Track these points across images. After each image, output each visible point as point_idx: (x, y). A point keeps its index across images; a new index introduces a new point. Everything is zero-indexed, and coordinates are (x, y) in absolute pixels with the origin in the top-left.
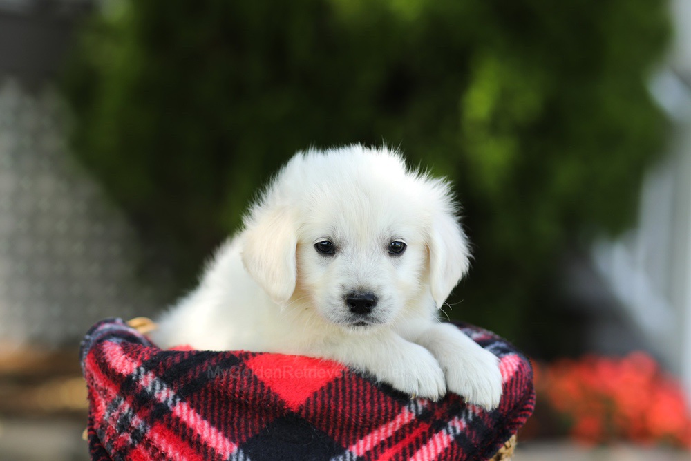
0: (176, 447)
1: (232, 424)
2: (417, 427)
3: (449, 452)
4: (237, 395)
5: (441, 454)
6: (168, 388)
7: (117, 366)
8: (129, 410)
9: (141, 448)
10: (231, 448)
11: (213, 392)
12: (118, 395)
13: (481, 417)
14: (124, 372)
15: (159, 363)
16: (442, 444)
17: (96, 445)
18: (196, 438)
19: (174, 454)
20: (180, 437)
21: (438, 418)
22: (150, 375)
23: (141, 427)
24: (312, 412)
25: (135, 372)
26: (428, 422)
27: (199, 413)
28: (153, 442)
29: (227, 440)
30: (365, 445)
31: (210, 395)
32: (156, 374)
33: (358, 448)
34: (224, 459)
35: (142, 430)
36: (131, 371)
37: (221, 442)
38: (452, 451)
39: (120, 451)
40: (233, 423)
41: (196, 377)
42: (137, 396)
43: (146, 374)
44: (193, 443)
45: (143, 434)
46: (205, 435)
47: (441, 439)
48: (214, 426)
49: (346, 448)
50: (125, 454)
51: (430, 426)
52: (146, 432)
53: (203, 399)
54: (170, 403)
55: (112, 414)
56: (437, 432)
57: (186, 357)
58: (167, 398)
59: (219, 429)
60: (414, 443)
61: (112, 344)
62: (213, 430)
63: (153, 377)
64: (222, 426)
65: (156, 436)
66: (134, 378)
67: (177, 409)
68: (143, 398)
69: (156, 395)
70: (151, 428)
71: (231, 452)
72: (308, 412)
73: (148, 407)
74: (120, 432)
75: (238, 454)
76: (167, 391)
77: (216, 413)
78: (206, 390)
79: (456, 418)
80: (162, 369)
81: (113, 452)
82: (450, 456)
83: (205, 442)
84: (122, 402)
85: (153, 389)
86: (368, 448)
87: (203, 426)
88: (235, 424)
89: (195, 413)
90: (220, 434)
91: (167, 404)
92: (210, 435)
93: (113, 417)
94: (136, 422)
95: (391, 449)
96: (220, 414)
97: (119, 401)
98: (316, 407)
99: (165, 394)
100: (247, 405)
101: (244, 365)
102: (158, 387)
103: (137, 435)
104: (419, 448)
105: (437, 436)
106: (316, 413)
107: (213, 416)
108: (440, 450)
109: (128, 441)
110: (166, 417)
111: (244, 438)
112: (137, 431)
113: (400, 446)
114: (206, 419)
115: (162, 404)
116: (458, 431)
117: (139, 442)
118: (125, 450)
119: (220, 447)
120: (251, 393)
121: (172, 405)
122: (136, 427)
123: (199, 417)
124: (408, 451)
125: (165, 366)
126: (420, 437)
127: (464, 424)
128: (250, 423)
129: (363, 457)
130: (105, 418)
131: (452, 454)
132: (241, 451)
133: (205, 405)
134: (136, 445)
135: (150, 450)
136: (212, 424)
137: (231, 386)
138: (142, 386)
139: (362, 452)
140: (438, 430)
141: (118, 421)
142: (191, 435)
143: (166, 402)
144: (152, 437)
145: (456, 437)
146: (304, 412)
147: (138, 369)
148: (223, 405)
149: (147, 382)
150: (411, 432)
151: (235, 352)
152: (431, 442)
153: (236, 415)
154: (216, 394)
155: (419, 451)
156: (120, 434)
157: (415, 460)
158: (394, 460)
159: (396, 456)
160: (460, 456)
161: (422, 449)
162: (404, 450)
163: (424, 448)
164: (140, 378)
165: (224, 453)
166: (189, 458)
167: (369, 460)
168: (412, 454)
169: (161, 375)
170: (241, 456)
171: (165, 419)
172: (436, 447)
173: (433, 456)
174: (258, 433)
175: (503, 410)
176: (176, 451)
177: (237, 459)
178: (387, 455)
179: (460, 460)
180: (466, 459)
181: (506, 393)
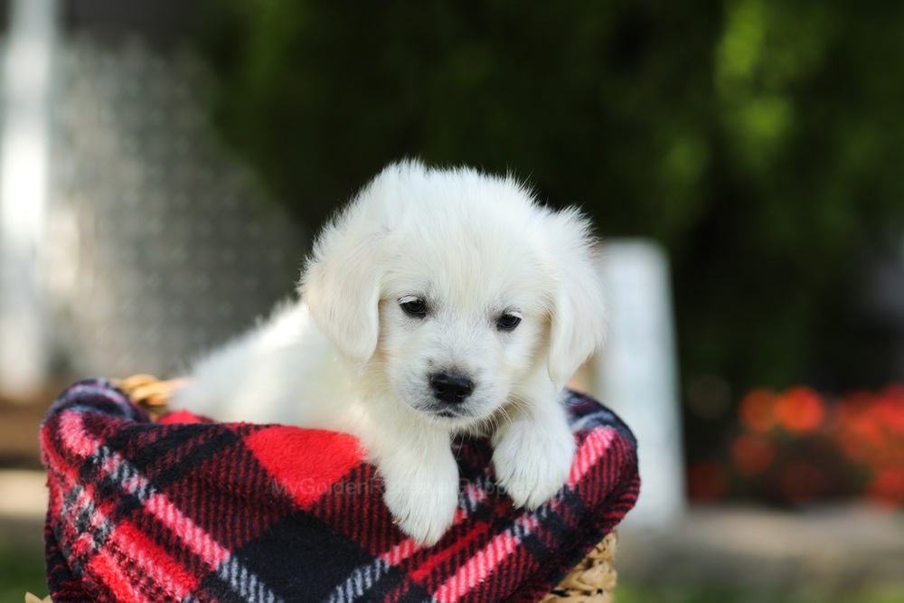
0: (148, 553)
1: (223, 523)
2: (471, 529)
3: (514, 560)
4: (230, 487)
5: (502, 562)
6: (139, 474)
7: (74, 445)
8: (90, 503)
9: (104, 553)
10: (222, 554)
11: (199, 481)
12: (77, 483)
13: (558, 513)
14: (82, 452)
15: (127, 441)
16: (504, 548)
17: (53, 548)
18: (174, 541)
19: (147, 562)
20: (154, 540)
21: (501, 515)
22: (117, 457)
24: (329, 511)
25: (97, 453)
26: (487, 522)
27: (180, 509)
28: (118, 547)
29: (216, 544)
30: (402, 551)
31: (195, 485)
32: (124, 456)
33: (392, 556)
34: (212, 570)
35: (105, 530)
36: (91, 451)
37: (208, 547)
38: (518, 558)
39: (79, 558)
40: (225, 522)
41: (177, 460)
42: (99, 485)
43: (111, 455)
44: (171, 548)
45: (107, 536)
46: (188, 538)
47: (504, 541)
48: (199, 526)
49: (377, 556)
50: (87, 562)
51: (490, 525)
52: (110, 533)
53: (186, 490)
54: (141, 494)
55: (70, 508)
56: (498, 533)
57: (164, 434)
58: (138, 488)
59: (206, 530)
60: (468, 550)
61: (72, 415)
62: (199, 531)
63: (120, 460)
64: (211, 526)
65: (123, 539)
66: (95, 461)
67: (151, 502)
68: (106, 487)
69: (124, 484)
70: (116, 528)
71: (221, 560)
72: (323, 512)
73: (112, 500)
74: (80, 532)
75: (230, 563)
76: (139, 479)
77: (203, 509)
78: (190, 479)
79: (526, 514)
80: (132, 449)
81: (71, 558)
82: (515, 565)
83: (187, 546)
84: (82, 493)
85: (120, 475)
86: (406, 555)
87: (184, 526)
88: (228, 524)
89: (174, 508)
90: (207, 536)
91: (137, 496)
92: (194, 537)
93: (70, 512)
94: (98, 520)
95: (435, 557)
96: (208, 510)
97: (78, 491)
98: (333, 505)
99: (135, 483)
100: (243, 500)
101: (243, 444)
102: (126, 474)
103: (99, 536)
104: (473, 554)
105: (498, 539)
106: (334, 513)
107: (198, 513)
108: (501, 556)
109: (90, 545)
110: (135, 513)
111: (239, 542)
112: (99, 531)
113: (448, 553)
114: (189, 516)
115: (130, 495)
116: (527, 532)
117: (102, 545)
118: (86, 556)
119: (207, 553)
120: (249, 483)
121: (143, 497)
122: (99, 527)
123: (179, 514)
124: (458, 558)
125: (135, 446)
126: (476, 540)
127: (535, 522)
128: (247, 523)
129: (398, 567)
130: (62, 513)
131: (518, 562)
132: (235, 560)
133: (189, 498)
134: (100, 550)
135: (116, 557)
136: (197, 523)
137: (223, 475)
138: (105, 471)
139: (397, 560)
140: (500, 531)
141: (77, 518)
142: (169, 538)
143: (136, 493)
144: (118, 541)
145: (524, 539)
146: (317, 512)
147: (101, 449)
148: (213, 498)
149: (111, 466)
150: (464, 534)
151: (232, 424)
152: (490, 546)
153: (230, 511)
154: (203, 484)
155: (473, 559)
156: (79, 535)
157: (468, 570)
158: (438, 569)
159: (442, 565)
160: (530, 566)
161: (477, 556)
162: (453, 557)
163: (480, 554)
164: (103, 461)
165: (212, 561)
166: (165, 567)
167: (406, 570)
168: (463, 562)
169: (131, 457)
170: (235, 565)
171: (134, 516)
172: (496, 553)
173: (491, 564)
174: (258, 536)
175: (590, 503)
176: (148, 559)
177: (230, 570)
178: (429, 564)
179: (531, 572)
180: (539, 569)
181: (594, 479)
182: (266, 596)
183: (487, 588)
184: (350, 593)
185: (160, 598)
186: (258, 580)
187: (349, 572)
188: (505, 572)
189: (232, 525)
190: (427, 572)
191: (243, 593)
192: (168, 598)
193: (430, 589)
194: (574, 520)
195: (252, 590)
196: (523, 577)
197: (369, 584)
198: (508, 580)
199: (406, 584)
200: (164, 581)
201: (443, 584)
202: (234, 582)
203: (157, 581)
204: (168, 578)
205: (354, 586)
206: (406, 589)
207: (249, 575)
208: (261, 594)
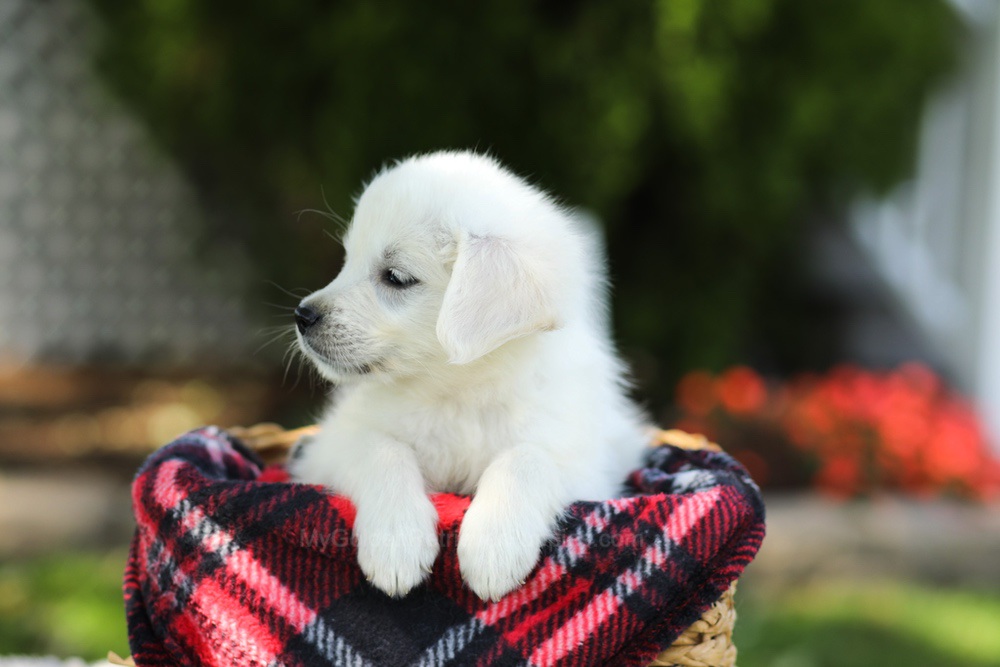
0: (231, 614)
1: (311, 580)
2: (572, 586)
3: (616, 621)
5: (603, 624)
6: (221, 530)
8: (171, 560)
9: (187, 613)
10: (307, 616)
12: (157, 537)
13: (663, 570)
15: (209, 496)
16: (605, 609)
17: (137, 604)
18: (259, 602)
19: (230, 623)
20: (237, 600)
21: (602, 572)
22: (197, 512)
23: (185, 585)
25: (177, 506)
26: (588, 578)
27: (264, 566)
28: (200, 607)
29: (301, 605)
30: (499, 610)
32: (205, 512)
33: (489, 614)
34: (297, 632)
35: (186, 589)
36: (172, 505)
37: (293, 608)
38: (620, 619)
39: (161, 618)
40: (313, 578)
41: (259, 519)
42: (179, 542)
43: (191, 510)
44: (255, 609)
45: (188, 595)
46: (272, 599)
47: (604, 601)
48: (284, 585)
49: (472, 615)
50: (169, 622)
51: (592, 583)
52: (191, 592)
53: (270, 545)
54: (224, 552)
55: (153, 565)
56: (600, 592)
57: (247, 490)
58: (221, 545)
59: (291, 589)
60: (567, 610)
62: (284, 591)
63: (201, 516)
64: (297, 584)
65: (205, 599)
66: (175, 515)
67: (235, 559)
68: (186, 545)
69: (205, 541)
70: (198, 588)
71: (307, 622)
73: (194, 558)
74: (164, 590)
75: (316, 626)
76: (221, 536)
77: (289, 565)
78: (274, 536)
79: (629, 571)
80: (212, 504)
81: (152, 617)
82: (616, 627)
83: (271, 608)
84: (162, 549)
85: (202, 532)
86: (503, 614)
87: (269, 585)
88: (315, 580)
89: (259, 566)
91: (219, 554)
92: (279, 598)
93: (153, 568)
94: (179, 578)
95: (534, 617)
96: (294, 566)
97: (159, 546)
99: (217, 540)
101: (326, 502)
102: (207, 530)
103: (182, 596)
104: (572, 615)
105: (599, 599)
107: (284, 570)
108: (601, 617)
109: (172, 604)
110: (218, 572)
111: (327, 601)
112: (181, 590)
113: (546, 613)
114: (275, 574)
115: (212, 554)
116: (629, 591)
117: (185, 605)
119: (292, 615)
120: (334, 544)
121: (226, 555)
122: (179, 585)
123: (264, 572)
124: (556, 620)
125: (216, 502)
126: (577, 600)
127: (639, 581)
128: (337, 578)
129: (494, 626)
131: (620, 624)
132: (321, 621)
133: (274, 553)
134: (183, 609)
135: (197, 618)
136: (283, 581)
137: (305, 535)
138: (186, 527)
139: (493, 620)
140: (601, 590)
141: (159, 576)
142: (253, 599)
143: (219, 551)
144: (199, 600)
145: (627, 599)
147: (181, 503)
148: (299, 553)
149: (192, 523)
150: (564, 592)
152: (590, 607)
153: (317, 566)
155: (571, 620)
156: (162, 593)
157: (566, 632)
158: (534, 631)
159: (539, 627)
160: (634, 625)
161: (576, 617)
162: (552, 617)
163: (579, 615)
164: (183, 516)
165: (297, 624)
166: (249, 630)
167: (501, 631)
168: (561, 624)
169: (212, 513)
170: (321, 627)
171: (217, 576)
172: (596, 614)
173: (591, 626)
174: (348, 592)
175: (702, 556)
176: (232, 620)
177: (315, 632)
178: (526, 624)
179: (635, 631)
180: (644, 628)
181: (703, 531)
182: (354, 660)
183: (586, 651)
184: (441, 656)
185: (244, 662)
186: (345, 643)
187: (441, 633)
188: (606, 634)
189: (321, 581)
190: (523, 634)
191: (330, 656)
192: (253, 663)
193: (525, 652)
194: (683, 575)
195: (339, 653)
196: (627, 638)
197: (461, 646)
198: (609, 643)
199: (500, 647)
200: (249, 644)
201: (539, 647)
202: (320, 646)
203: (241, 644)
204: (252, 641)
205: (446, 648)
206: (500, 653)
207: (335, 638)
208: (348, 657)
